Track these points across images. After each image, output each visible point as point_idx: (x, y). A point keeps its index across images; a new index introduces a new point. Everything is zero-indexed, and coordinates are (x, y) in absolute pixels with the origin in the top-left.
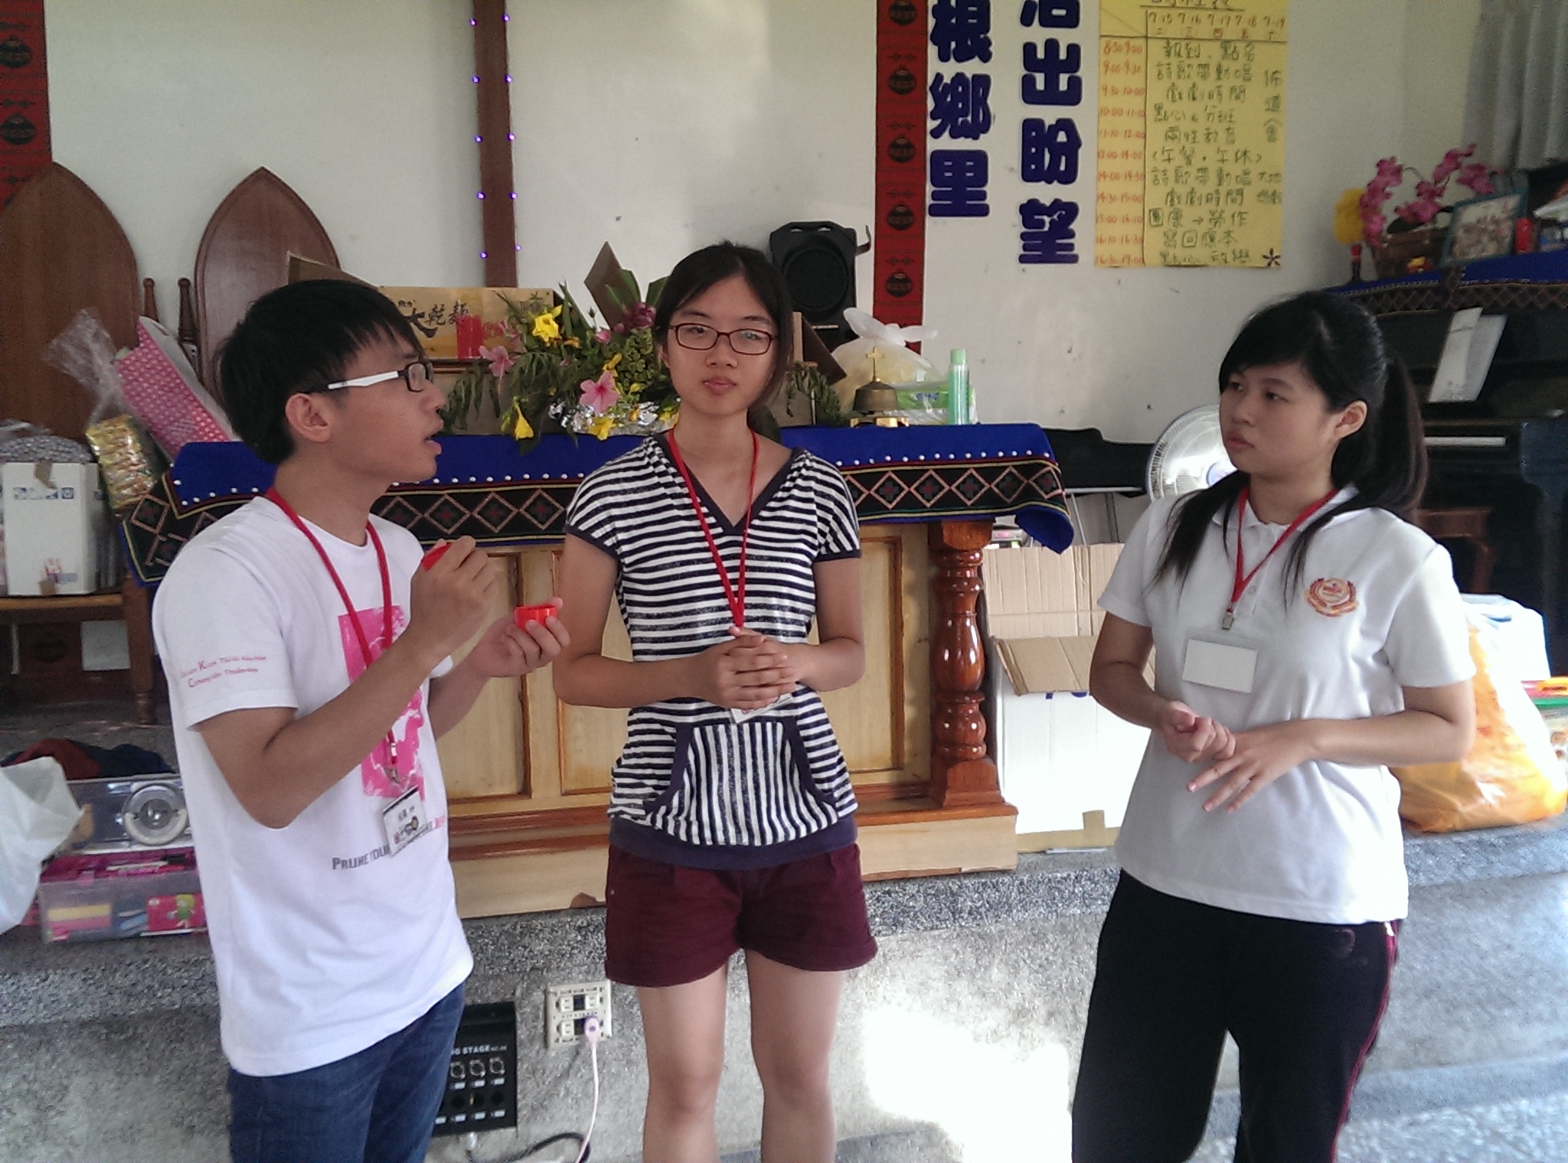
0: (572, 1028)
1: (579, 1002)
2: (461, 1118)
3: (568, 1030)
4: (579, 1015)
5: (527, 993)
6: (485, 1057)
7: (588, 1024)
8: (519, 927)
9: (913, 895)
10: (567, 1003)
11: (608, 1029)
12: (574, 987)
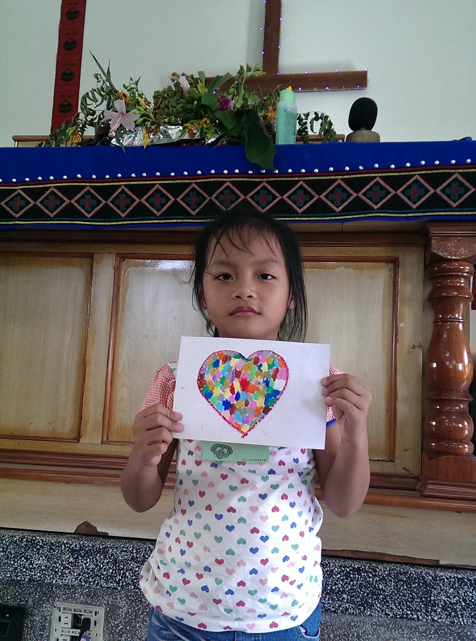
1: (76, 622)
4: (75, 632)
8: (25, 540)
9: (384, 578)
10: (67, 620)
12: (73, 606)
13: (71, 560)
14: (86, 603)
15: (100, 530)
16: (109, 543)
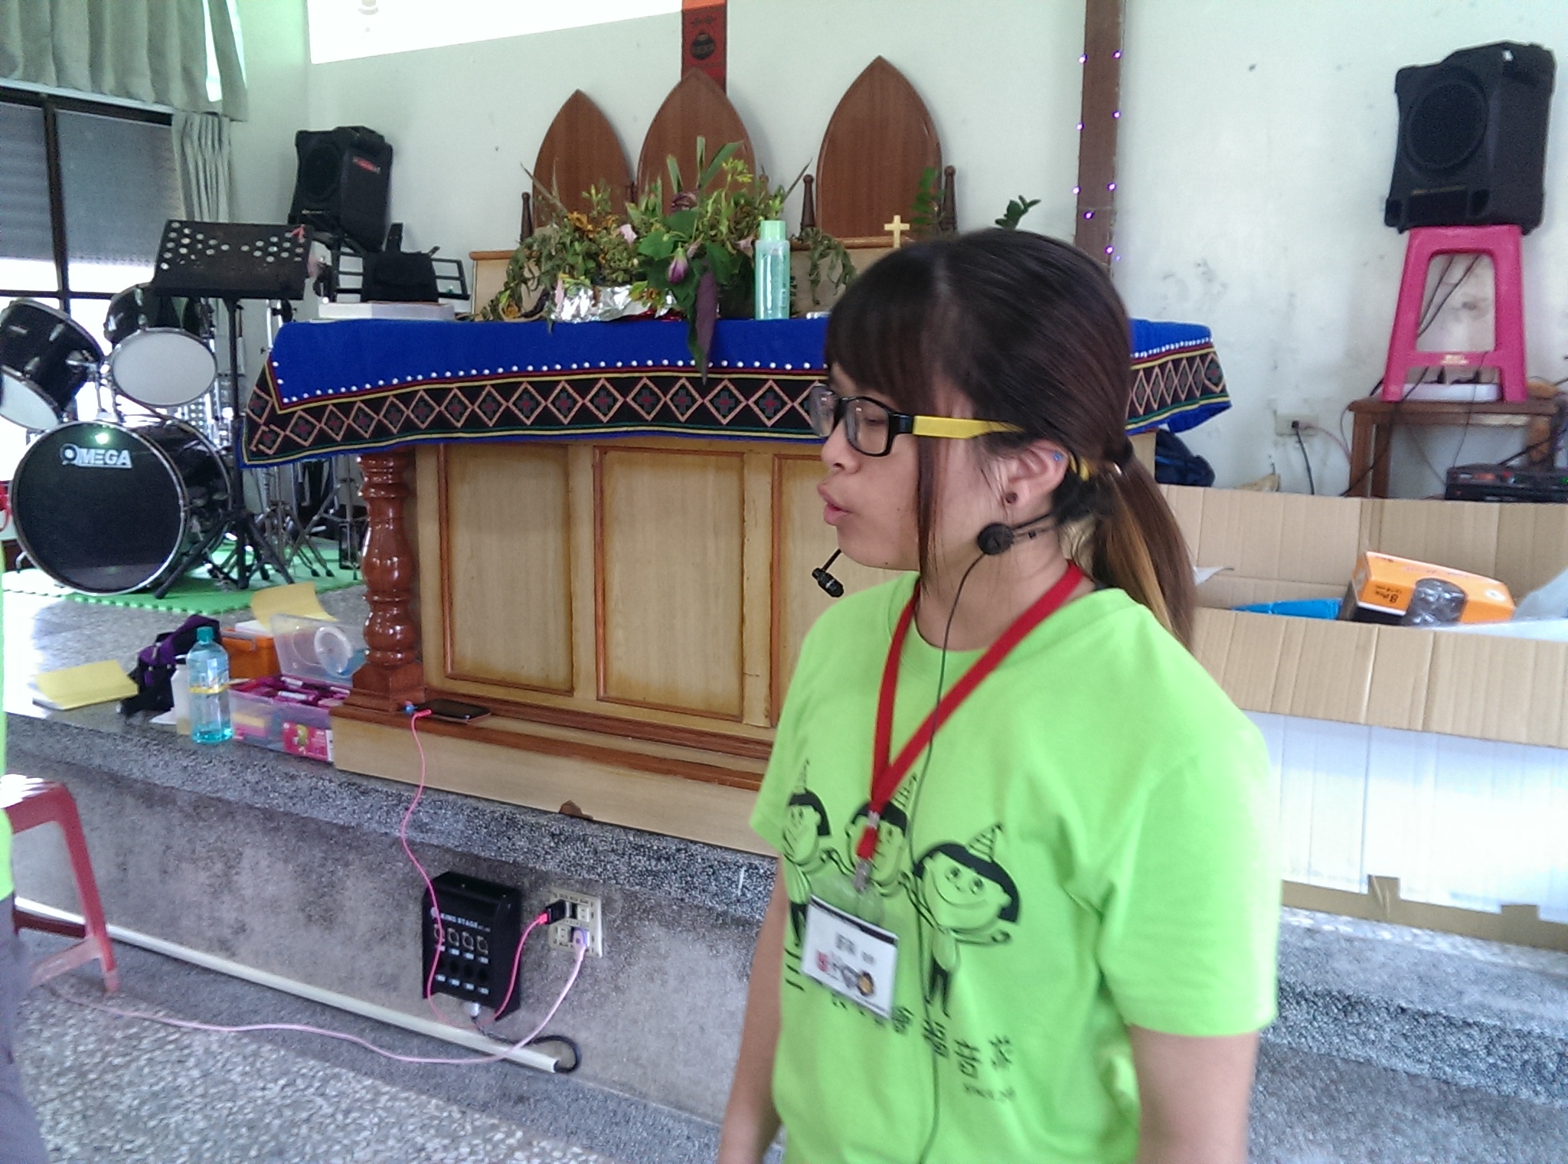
1: (573, 910)
2: (455, 982)
3: (563, 935)
4: (573, 923)
7: (576, 934)
8: (506, 815)
11: (598, 947)
12: (570, 895)
13: (552, 844)
14: (582, 892)
15: (584, 812)
16: (590, 829)
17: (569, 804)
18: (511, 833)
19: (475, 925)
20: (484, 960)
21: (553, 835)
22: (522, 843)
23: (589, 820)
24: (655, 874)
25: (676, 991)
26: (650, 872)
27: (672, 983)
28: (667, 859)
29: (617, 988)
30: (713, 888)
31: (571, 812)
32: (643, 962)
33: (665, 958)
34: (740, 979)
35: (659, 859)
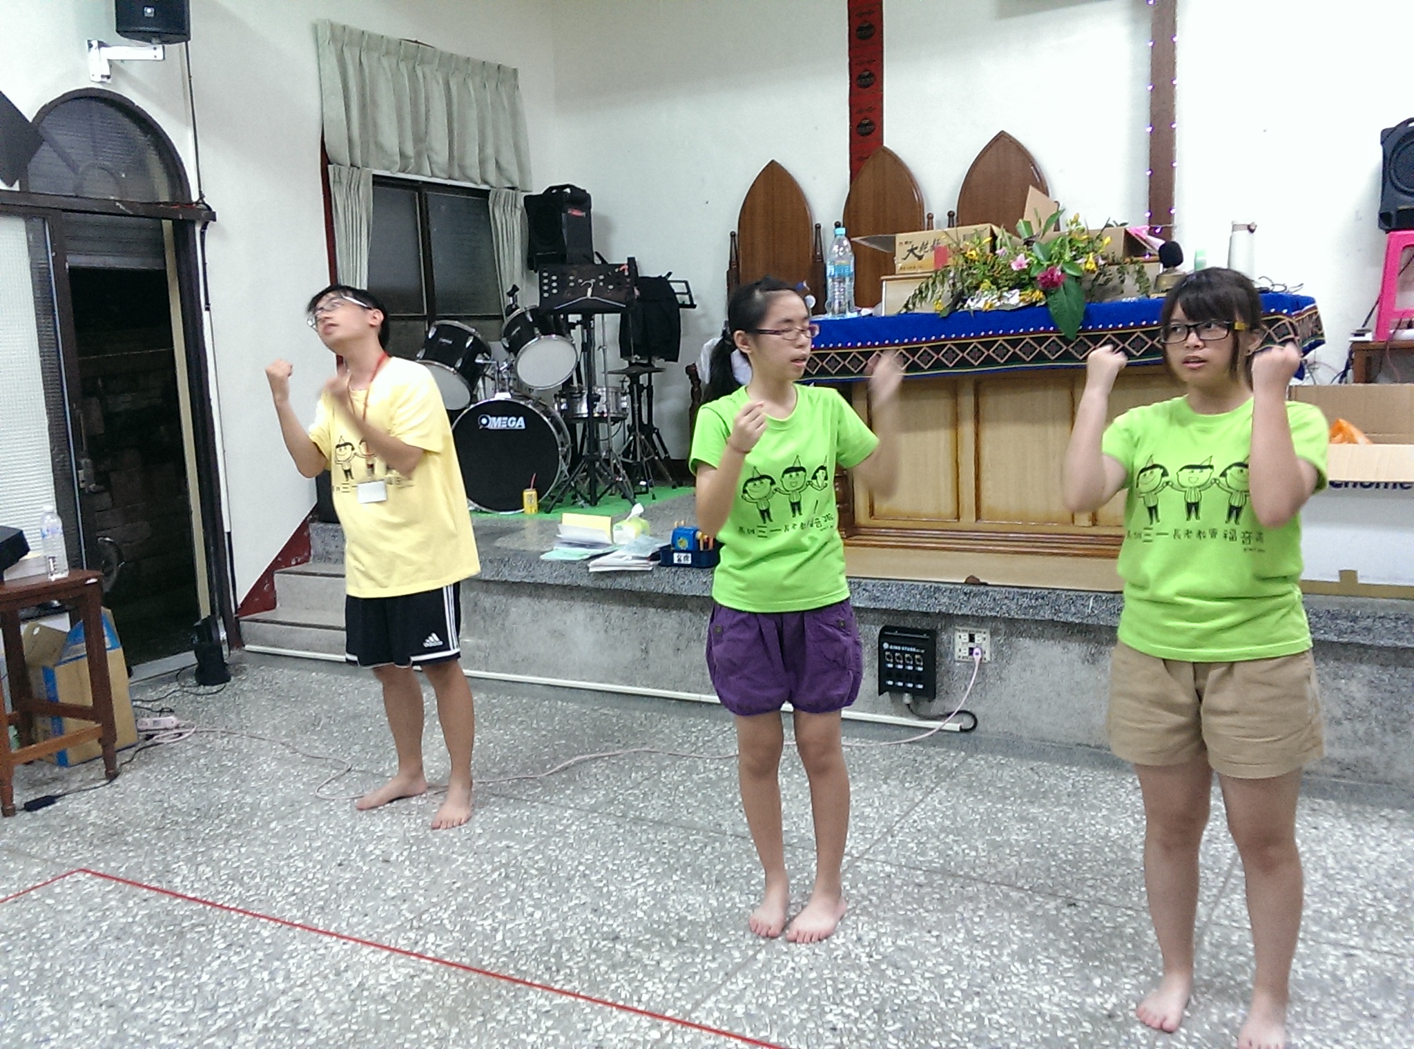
0: (967, 651)
1: (972, 639)
2: (900, 684)
3: (966, 652)
4: (971, 645)
5: (944, 629)
6: (913, 654)
7: (976, 650)
8: (932, 587)
10: (966, 637)
11: (987, 656)
12: (969, 629)
13: (965, 599)
14: (977, 627)
15: (981, 580)
16: (987, 589)
17: (972, 577)
18: (937, 595)
19: (913, 650)
20: (920, 669)
21: (965, 594)
22: (945, 600)
23: (985, 584)
24: (1035, 607)
25: (1041, 675)
26: (1032, 607)
27: (1038, 671)
28: (1043, 598)
29: (1000, 678)
30: (1073, 609)
31: (972, 581)
32: (1018, 662)
33: (1033, 657)
34: (1083, 663)
35: (1037, 599)
